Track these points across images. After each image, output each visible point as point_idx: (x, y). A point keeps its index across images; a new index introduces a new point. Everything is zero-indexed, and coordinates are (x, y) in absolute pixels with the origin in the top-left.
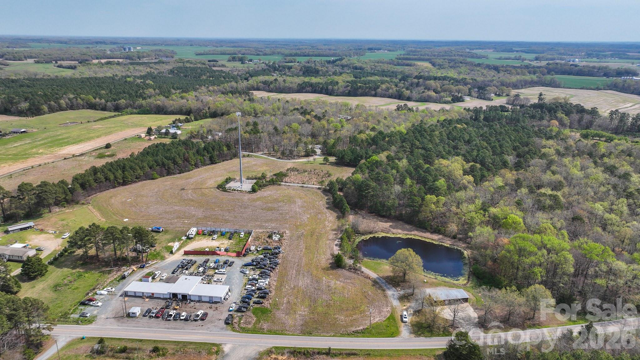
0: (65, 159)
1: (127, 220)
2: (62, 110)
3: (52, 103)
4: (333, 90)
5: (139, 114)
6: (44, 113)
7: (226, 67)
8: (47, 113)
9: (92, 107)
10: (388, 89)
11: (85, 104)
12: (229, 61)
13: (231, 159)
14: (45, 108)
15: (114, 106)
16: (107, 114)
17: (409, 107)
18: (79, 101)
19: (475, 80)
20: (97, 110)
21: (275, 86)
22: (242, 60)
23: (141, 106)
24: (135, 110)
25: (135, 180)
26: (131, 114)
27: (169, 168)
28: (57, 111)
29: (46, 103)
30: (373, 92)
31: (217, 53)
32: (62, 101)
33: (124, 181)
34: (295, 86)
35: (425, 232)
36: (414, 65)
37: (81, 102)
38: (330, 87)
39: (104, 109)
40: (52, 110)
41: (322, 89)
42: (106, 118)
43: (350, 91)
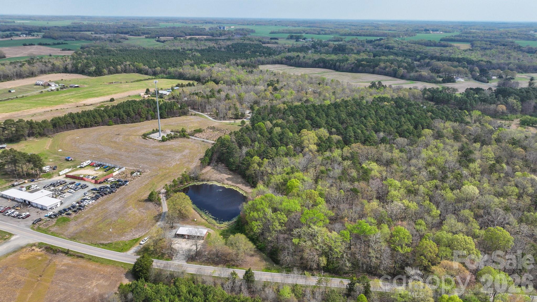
0: (77, 107)
1: (61, 150)
2: (118, 73)
3: (111, 67)
4: (339, 66)
5: (167, 78)
6: (104, 75)
7: (278, 44)
8: (106, 75)
9: (140, 71)
10: (385, 68)
11: (135, 69)
12: (288, 39)
13: (180, 116)
14: (105, 71)
15: (153, 71)
16: (147, 77)
17: (383, 84)
18: (132, 67)
19: (490, 62)
20: (142, 74)
21: (295, 61)
22: (297, 39)
23: (169, 73)
24: (165, 76)
25: (94, 124)
26: (162, 78)
27: (123, 119)
28: (114, 73)
29: (107, 67)
30: (372, 70)
31: (286, 32)
32: (119, 67)
33: (86, 124)
34: (310, 62)
35: (246, 186)
36: (451, 46)
37: (133, 68)
38: (338, 64)
39: (146, 74)
40: (110, 73)
41: (331, 65)
42: (141, 80)
43: (353, 68)
